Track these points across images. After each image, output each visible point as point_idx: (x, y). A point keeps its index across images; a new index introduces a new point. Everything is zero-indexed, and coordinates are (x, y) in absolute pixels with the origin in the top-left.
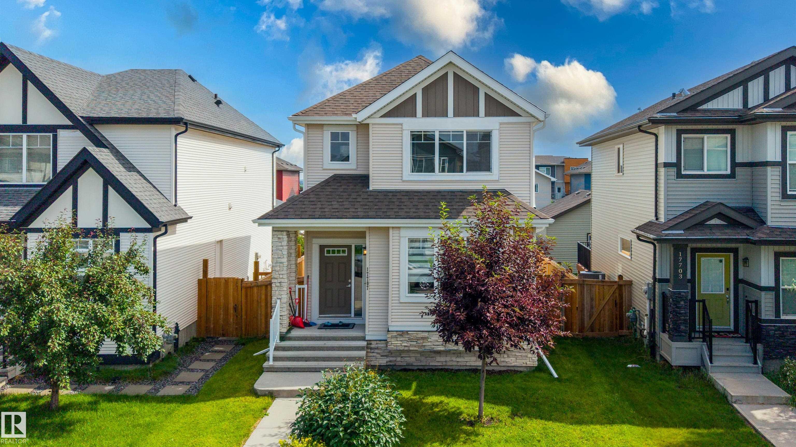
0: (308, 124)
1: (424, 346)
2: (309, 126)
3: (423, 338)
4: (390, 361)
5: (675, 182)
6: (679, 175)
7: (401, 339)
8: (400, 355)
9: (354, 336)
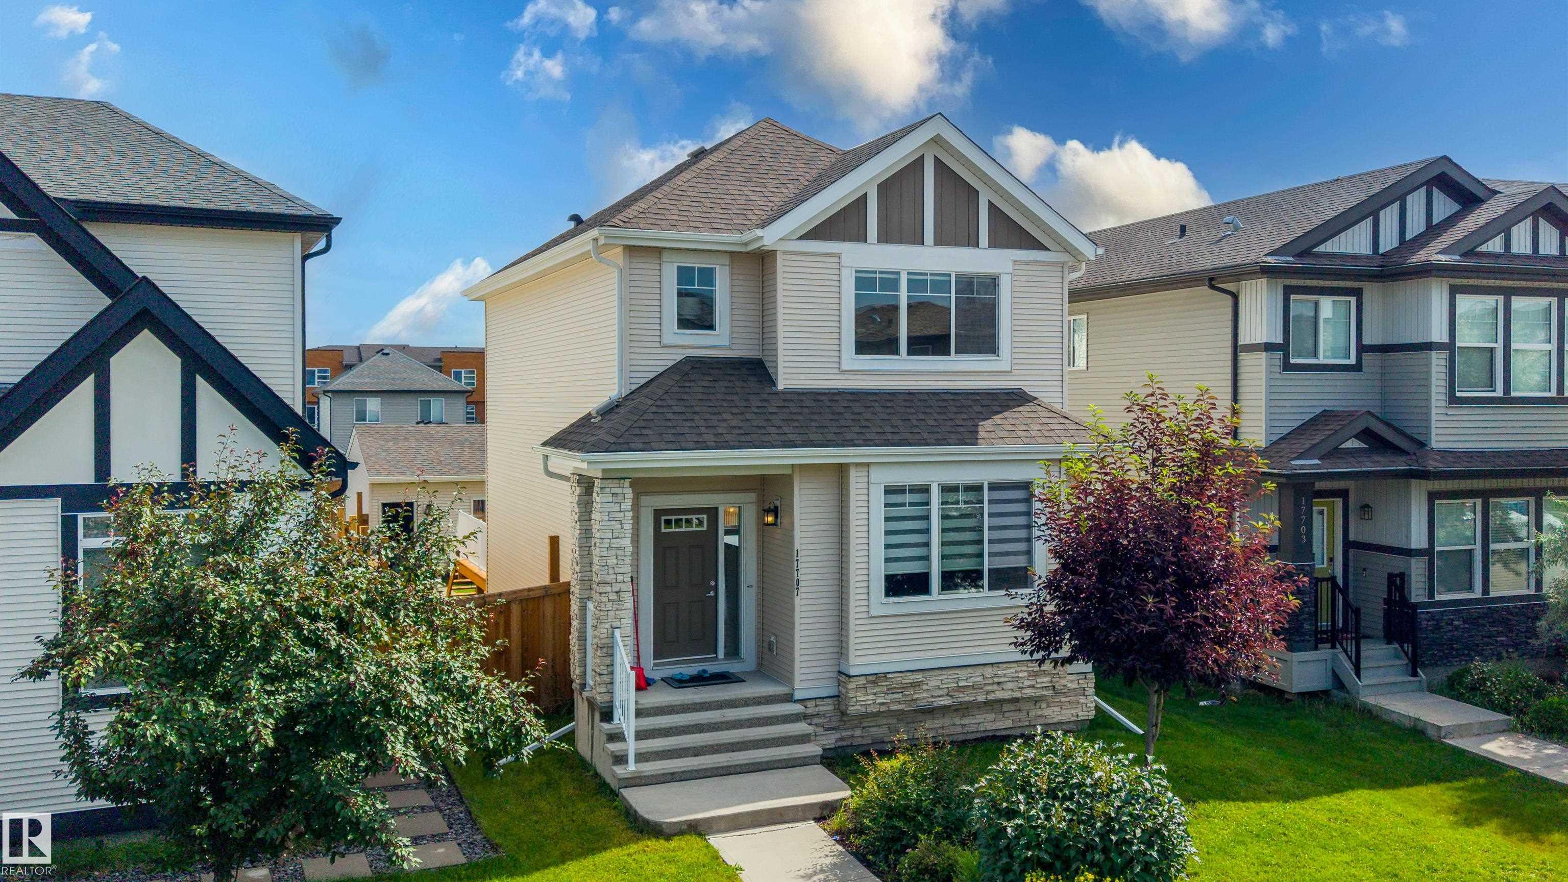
0: (629, 246)
1: (916, 700)
2: (632, 250)
3: (915, 685)
4: (842, 739)
5: (1279, 376)
6: (1287, 366)
7: (875, 691)
8: (861, 723)
9: (770, 694)
